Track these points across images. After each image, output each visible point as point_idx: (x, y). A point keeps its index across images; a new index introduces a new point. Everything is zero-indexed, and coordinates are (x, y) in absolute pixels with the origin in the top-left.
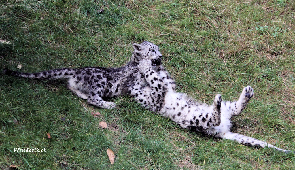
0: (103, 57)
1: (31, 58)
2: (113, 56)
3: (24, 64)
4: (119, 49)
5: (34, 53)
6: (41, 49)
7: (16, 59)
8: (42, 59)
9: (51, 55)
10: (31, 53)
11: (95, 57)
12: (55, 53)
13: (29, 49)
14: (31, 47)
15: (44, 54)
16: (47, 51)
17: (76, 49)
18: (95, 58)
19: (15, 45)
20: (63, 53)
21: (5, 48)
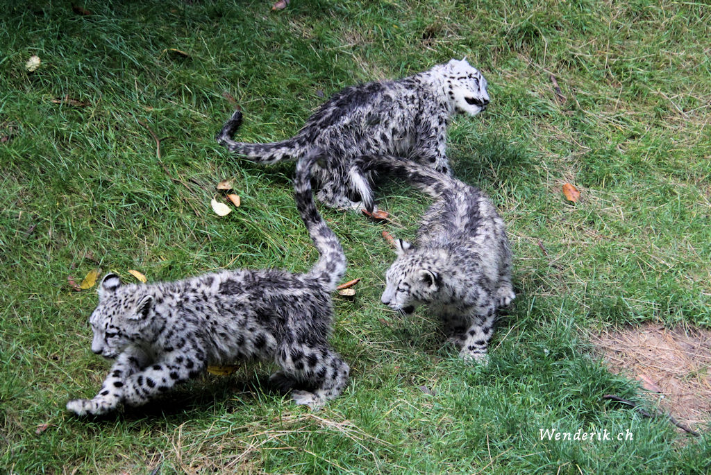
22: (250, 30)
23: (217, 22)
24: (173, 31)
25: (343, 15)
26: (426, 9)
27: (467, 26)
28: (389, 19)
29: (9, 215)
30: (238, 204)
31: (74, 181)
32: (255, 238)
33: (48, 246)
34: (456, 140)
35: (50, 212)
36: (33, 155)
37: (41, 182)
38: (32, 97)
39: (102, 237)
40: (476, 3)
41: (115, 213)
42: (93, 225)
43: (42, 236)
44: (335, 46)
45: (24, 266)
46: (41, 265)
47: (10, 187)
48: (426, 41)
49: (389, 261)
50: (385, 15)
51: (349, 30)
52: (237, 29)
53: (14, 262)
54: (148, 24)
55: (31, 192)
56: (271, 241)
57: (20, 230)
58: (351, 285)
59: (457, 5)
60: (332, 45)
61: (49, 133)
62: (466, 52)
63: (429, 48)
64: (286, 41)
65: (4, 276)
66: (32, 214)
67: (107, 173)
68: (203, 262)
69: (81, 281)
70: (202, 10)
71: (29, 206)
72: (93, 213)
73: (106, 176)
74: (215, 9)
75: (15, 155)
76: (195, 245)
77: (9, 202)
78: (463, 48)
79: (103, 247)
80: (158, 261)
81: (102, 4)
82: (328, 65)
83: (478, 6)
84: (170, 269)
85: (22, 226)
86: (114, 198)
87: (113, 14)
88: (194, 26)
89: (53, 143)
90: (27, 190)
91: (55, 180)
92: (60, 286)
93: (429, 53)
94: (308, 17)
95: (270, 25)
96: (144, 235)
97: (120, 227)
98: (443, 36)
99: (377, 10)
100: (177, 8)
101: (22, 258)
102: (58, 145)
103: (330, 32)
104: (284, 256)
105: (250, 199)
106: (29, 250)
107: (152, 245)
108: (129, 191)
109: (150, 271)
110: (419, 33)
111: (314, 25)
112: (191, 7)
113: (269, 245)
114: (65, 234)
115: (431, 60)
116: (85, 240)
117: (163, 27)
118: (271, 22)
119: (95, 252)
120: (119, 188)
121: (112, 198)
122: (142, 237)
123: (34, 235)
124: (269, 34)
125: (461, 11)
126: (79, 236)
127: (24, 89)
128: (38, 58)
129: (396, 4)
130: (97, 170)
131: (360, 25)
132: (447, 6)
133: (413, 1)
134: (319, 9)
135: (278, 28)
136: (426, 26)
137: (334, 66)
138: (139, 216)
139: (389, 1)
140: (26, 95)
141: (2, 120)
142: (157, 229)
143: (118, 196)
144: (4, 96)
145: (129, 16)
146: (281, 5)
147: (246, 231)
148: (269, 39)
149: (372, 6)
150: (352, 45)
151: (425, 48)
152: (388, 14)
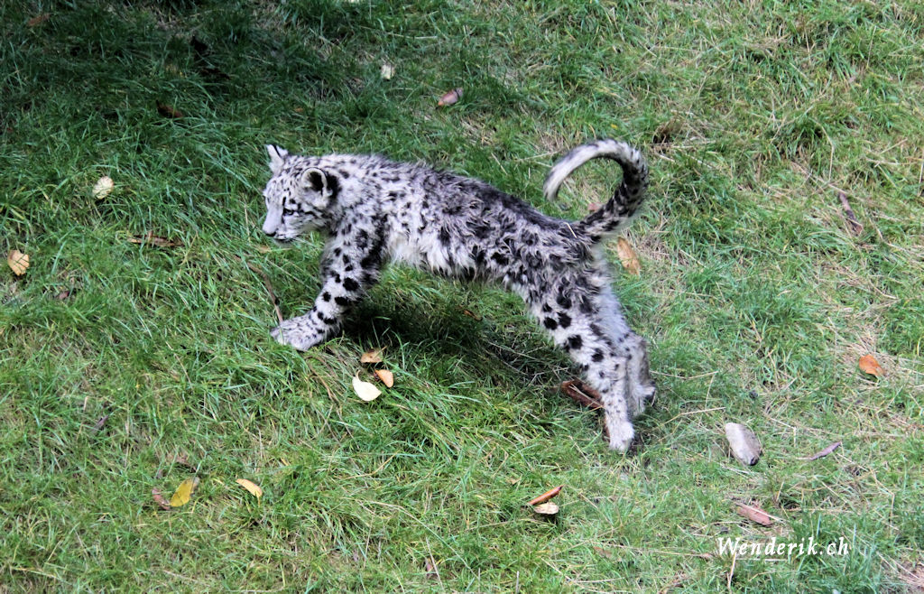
22: (407, 134)
23: (360, 124)
24: (298, 138)
25: (538, 112)
26: (658, 100)
27: (718, 124)
28: (605, 115)
29: (69, 402)
30: (390, 384)
31: (160, 353)
32: (416, 432)
33: (124, 446)
34: (702, 288)
35: (127, 397)
36: (103, 317)
37: (115, 354)
38: (102, 235)
39: (199, 432)
40: (730, 91)
41: (217, 397)
42: (187, 416)
43: (116, 432)
44: (528, 156)
45: (91, 475)
46: (114, 473)
47: (72, 363)
48: (658, 147)
49: (606, 464)
50: (599, 110)
51: (547, 133)
52: (388, 134)
53: (77, 469)
54: (263, 128)
55: (100, 370)
56: (437, 435)
57: (85, 423)
58: (552, 496)
59: (703, 94)
60: (523, 155)
61: (126, 285)
62: (717, 162)
63: (662, 156)
64: (458, 150)
65: (64, 489)
66: (101, 400)
67: (205, 340)
68: (341, 466)
69: (171, 496)
70: (339, 108)
71: (97, 390)
72: (187, 399)
73: (205, 346)
74: (357, 105)
75: (78, 317)
76: (329, 443)
77: (70, 385)
78: (710, 156)
79: (201, 447)
80: (278, 466)
81: (198, 102)
82: (517, 184)
83: (733, 95)
84: (295, 477)
85: (89, 418)
86: (216, 376)
87: (214, 115)
88: (327, 131)
89: (131, 300)
90: (95, 367)
91: (133, 352)
92: (141, 503)
93: (663, 164)
94: (490, 115)
95: (435, 128)
96: (258, 429)
97: (224, 418)
98: (683, 139)
99: (587, 103)
100: (303, 105)
101: (88, 462)
102: (138, 303)
103: (521, 136)
104: (456, 458)
105: (406, 376)
106: (99, 452)
107: (270, 442)
108: (237, 367)
109: (267, 480)
110: (648, 135)
111: (497, 126)
112: (323, 103)
113: (435, 442)
114: (147, 429)
115: (665, 174)
116: (175, 437)
117: (283, 133)
118: (438, 123)
119: (190, 454)
120: (223, 362)
121: (213, 377)
122: (255, 432)
123: (105, 430)
124: (434, 140)
125: (709, 102)
126: (167, 431)
127: (90, 224)
128: (110, 180)
129: (614, 94)
130: (192, 337)
131: (564, 125)
132: (689, 96)
133: (639, 88)
134: (505, 103)
135: (446, 131)
136: (658, 125)
137: (527, 184)
138: (251, 402)
139: (606, 90)
140: (94, 232)
141: (61, 268)
142: (277, 420)
143: (221, 373)
144: (63, 234)
145: (236, 117)
146: (450, 98)
147: (402, 422)
148: (434, 147)
149: (581, 98)
150: (551, 154)
151: (657, 157)
152: (604, 109)
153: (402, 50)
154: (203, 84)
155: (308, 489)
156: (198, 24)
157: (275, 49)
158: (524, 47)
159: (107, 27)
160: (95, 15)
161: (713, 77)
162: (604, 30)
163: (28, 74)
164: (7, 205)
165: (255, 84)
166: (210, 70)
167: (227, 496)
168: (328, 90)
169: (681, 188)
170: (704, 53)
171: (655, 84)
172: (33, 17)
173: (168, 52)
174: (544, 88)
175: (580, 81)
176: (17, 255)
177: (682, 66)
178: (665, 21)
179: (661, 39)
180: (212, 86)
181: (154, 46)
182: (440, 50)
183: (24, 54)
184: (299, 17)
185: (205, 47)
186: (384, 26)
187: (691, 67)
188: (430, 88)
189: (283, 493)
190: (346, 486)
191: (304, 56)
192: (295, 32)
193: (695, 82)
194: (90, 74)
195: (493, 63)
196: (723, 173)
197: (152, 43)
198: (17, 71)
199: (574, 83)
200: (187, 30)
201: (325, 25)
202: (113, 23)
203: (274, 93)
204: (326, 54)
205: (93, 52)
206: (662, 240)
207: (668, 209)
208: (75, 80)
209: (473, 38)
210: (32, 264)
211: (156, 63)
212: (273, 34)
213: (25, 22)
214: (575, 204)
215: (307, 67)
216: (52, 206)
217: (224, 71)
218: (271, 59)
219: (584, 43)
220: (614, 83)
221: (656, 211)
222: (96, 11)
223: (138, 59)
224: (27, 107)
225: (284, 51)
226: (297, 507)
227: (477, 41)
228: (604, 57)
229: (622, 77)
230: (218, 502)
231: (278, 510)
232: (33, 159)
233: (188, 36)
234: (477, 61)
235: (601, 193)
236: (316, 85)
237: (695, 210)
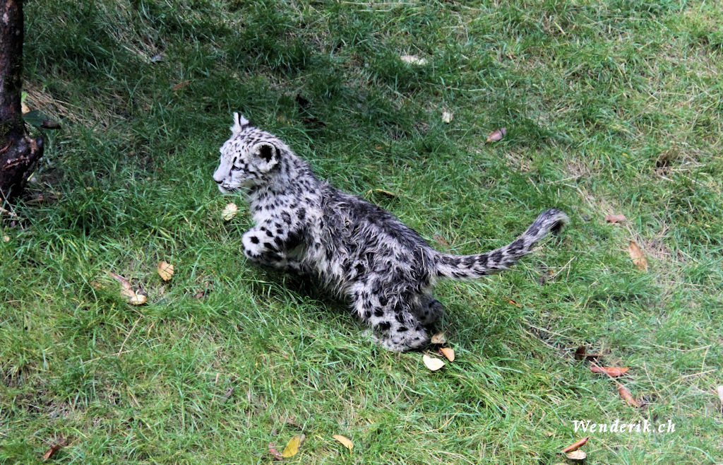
0: (633, 88)
1: (471, 94)
2: (656, 86)
3: (457, 108)
4: (670, 68)
5: (478, 83)
6: (493, 73)
7: (439, 98)
8: (495, 97)
9: (516, 86)
10: (471, 84)
11: (615, 88)
12: (523, 82)
13: (468, 76)
14: (472, 69)
15: (501, 84)
16: (506, 78)
17: (570, 72)
18: (614, 92)
19: (436, 67)
20: (542, 82)
21: (416, 74)
22: (463, 165)
23: (426, 158)
24: (378, 170)
25: (565, 145)
26: (660, 134)
27: (707, 151)
28: (618, 146)
29: (205, 378)
30: (452, 358)
31: (274, 338)
32: (472, 396)
33: (247, 411)
34: (697, 280)
35: (248, 373)
36: (230, 311)
37: (239, 340)
38: (228, 248)
39: (305, 399)
40: (717, 125)
41: (318, 372)
42: (295, 387)
43: (240, 400)
44: (557, 179)
45: (221, 434)
46: (239, 432)
47: (206, 347)
48: (660, 170)
49: (623, 419)
50: (613, 143)
51: (572, 161)
52: (448, 165)
53: (211, 429)
54: (352, 162)
55: (228, 352)
56: (489, 398)
57: (217, 394)
58: (581, 445)
59: (695, 128)
60: (554, 178)
61: (247, 286)
62: (707, 180)
63: (664, 177)
64: (503, 176)
65: (201, 445)
66: (229, 375)
67: (308, 328)
68: (414, 424)
69: (283, 449)
70: (410, 146)
71: (226, 367)
72: (295, 373)
73: (308, 332)
74: (423, 143)
75: (211, 311)
76: (405, 405)
77: (205, 364)
78: (702, 176)
79: (306, 411)
80: (365, 424)
81: (302, 144)
82: (549, 200)
83: (719, 129)
84: (379, 433)
85: (220, 390)
86: (317, 355)
87: (314, 153)
88: (401, 163)
89: (251, 297)
90: (224, 350)
91: (253, 338)
92: (260, 455)
93: (665, 184)
94: (527, 148)
95: (485, 159)
96: (349, 395)
97: (324, 388)
98: (680, 163)
99: (604, 137)
100: (382, 144)
101: (219, 424)
102: (257, 300)
103: (552, 164)
104: (504, 416)
105: (465, 352)
106: (227, 416)
107: (359, 406)
108: (333, 347)
109: (357, 436)
110: (652, 161)
111: (533, 157)
112: (397, 142)
113: (487, 404)
114: (264, 397)
115: (666, 191)
116: (286, 403)
117: (366, 166)
118: (486, 155)
119: (298, 416)
120: (322, 344)
121: (315, 356)
122: (347, 398)
123: (232, 399)
124: (484, 169)
125: (700, 135)
126: (280, 399)
127: (220, 240)
128: (235, 206)
129: (625, 130)
130: (297, 325)
131: (585, 155)
132: (685, 130)
133: (645, 125)
134: (539, 139)
135: (493, 161)
136: (659, 153)
137: (557, 201)
138: (344, 375)
139: (618, 127)
140: (223, 246)
141: (197, 274)
142: (364, 388)
143: (321, 353)
144: (199, 248)
145: (330, 155)
146: (497, 136)
147: (461, 388)
148: (484, 174)
149: (599, 133)
150: (576, 177)
151: (659, 178)
152: (617, 141)
153: (458, 100)
154: (305, 130)
155: (389, 442)
156: (301, 85)
157: (361, 102)
158: (554, 96)
159: (232, 89)
160: (223, 80)
161: (703, 115)
162: (617, 80)
163: (173, 126)
164: (157, 227)
165: (345, 130)
166: (311, 120)
167: (326, 448)
168: (401, 132)
169: (679, 202)
170: (696, 96)
171: (657, 121)
172: (176, 83)
173: (279, 107)
174: (569, 126)
175: (598, 120)
176: (165, 265)
177: (678, 107)
178: (664, 72)
179: (662, 86)
180: (312, 132)
181: (268, 102)
182: (488, 99)
183: (169, 112)
184: (379, 77)
185: (306, 102)
186: (445, 82)
187: (685, 108)
188: (480, 128)
189: (369, 446)
190: (419, 440)
191: (382, 106)
192: (375, 89)
193: (689, 119)
194: (219, 125)
195: (530, 109)
196: (712, 190)
197: (266, 100)
198: (165, 125)
199: (593, 122)
200: (293, 90)
201: (399, 82)
202: (237, 86)
203: (360, 135)
204: (400, 104)
205: (222, 109)
206: (665, 243)
207: (669, 218)
208: (208, 131)
209: (513, 90)
210: (176, 272)
211: (269, 116)
212: (359, 90)
213: (170, 87)
214: (595, 216)
215: (385, 115)
216: (191, 227)
217: (321, 120)
218: (358, 110)
219: (600, 91)
220: (625, 122)
221: (659, 219)
222: (224, 77)
223: (256, 113)
224: (172, 152)
225: (368, 103)
226: (381, 456)
227: (516, 92)
228: (617, 101)
229: (631, 117)
230: (320, 453)
231: (366, 459)
232: (176, 191)
233: (294, 94)
234: (516, 106)
235: (615, 207)
236: (392, 129)
237: (690, 219)
